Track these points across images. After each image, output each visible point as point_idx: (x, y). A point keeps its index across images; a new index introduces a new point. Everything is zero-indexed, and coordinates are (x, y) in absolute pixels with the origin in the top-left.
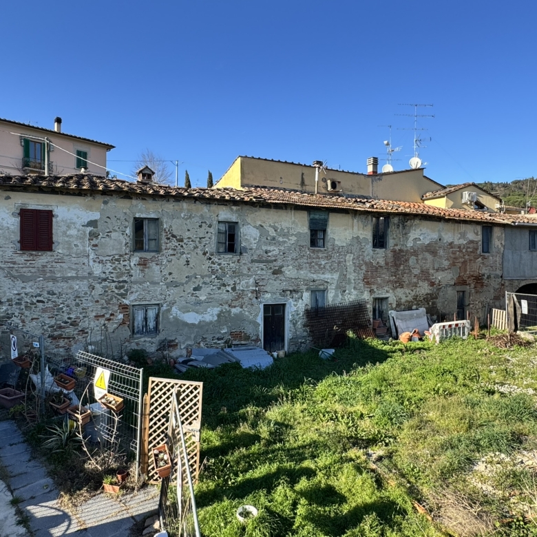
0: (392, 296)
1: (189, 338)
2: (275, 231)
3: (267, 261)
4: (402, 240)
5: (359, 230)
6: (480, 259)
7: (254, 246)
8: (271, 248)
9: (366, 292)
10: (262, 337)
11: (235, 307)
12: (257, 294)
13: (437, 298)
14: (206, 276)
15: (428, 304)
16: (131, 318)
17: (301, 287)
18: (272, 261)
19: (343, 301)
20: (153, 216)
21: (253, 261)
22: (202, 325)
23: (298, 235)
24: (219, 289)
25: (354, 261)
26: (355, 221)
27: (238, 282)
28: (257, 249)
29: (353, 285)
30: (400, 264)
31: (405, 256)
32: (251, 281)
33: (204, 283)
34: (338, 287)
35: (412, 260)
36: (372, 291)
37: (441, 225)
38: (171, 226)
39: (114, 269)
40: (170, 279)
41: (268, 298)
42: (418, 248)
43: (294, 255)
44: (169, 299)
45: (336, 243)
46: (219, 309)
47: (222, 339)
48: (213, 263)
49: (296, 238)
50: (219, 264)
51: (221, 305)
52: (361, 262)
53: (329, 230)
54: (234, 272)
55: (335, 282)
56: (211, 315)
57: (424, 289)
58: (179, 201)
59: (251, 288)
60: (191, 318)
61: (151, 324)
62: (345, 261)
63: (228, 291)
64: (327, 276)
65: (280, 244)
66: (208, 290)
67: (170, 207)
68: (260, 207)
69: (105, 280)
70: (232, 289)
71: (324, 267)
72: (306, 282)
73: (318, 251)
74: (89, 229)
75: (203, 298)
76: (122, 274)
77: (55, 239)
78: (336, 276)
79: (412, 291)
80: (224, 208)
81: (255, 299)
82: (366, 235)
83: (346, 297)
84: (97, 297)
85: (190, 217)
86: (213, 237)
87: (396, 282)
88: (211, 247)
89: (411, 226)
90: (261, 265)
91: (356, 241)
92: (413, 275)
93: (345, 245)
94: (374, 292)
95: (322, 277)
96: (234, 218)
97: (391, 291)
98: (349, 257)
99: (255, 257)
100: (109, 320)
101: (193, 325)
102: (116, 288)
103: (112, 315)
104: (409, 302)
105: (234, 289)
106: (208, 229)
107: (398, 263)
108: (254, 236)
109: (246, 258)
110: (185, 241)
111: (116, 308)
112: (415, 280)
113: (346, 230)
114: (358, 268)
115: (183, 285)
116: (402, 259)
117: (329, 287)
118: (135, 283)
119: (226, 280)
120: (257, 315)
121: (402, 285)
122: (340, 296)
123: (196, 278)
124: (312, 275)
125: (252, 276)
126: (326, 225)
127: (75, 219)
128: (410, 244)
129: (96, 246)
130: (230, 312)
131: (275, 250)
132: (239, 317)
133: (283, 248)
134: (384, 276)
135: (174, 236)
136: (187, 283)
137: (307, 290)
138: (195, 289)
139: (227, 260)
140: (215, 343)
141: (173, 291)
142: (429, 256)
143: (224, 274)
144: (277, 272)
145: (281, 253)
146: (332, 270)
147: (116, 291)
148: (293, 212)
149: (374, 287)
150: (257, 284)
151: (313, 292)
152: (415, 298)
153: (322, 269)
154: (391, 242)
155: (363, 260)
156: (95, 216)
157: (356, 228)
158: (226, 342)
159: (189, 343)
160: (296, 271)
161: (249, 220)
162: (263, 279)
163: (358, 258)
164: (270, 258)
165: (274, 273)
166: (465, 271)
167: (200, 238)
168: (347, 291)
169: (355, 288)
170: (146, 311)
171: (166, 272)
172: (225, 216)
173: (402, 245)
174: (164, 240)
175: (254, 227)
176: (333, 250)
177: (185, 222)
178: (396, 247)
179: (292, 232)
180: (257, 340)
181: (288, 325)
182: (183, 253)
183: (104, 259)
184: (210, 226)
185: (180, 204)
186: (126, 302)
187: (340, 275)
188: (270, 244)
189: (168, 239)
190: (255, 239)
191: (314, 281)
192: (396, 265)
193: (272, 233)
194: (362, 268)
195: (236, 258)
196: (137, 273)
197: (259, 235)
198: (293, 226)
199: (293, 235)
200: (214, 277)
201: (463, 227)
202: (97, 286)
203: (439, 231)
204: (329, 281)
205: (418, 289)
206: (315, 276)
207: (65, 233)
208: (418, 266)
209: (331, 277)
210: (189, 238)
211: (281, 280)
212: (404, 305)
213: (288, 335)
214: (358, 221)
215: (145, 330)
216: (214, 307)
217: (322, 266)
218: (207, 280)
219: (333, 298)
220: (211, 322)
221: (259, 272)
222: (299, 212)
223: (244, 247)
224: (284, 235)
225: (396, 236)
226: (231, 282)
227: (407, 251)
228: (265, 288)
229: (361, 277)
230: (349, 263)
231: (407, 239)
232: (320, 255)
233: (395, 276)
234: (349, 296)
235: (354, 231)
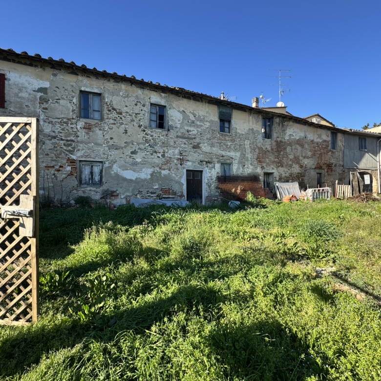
0: (276, 172)
1: (128, 190)
2: (194, 116)
3: (188, 138)
4: (281, 134)
5: (253, 124)
6: (330, 153)
7: (179, 126)
8: (192, 129)
9: (259, 168)
10: (185, 193)
11: (164, 169)
12: (182, 161)
13: (304, 176)
14: (141, 143)
15: (299, 180)
16: (78, 170)
17: (214, 160)
18: (192, 139)
19: (243, 173)
20: (96, 91)
21: (177, 137)
22: (138, 181)
23: (211, 122)
24: (152, 154)
25: (251, 145)
26: (251, 117)
27: (167, 151)
28: (181, 128)
29: (250, 162)
30: (281, 151)
31: (284, 145)
32: (177, 151)
33: (140, 149)
34: (240, 163)
35: (288, 149)
36: (262, 168)
37: (306, 128)
38: (111, 101)
39: (63, 129)
40: (111, 142)
41: (190, 165)
42: (292, 141)
43: (209, 136)
44: (110, 158)
45: (238, 131)
46: (152, 170)
47: (155, 193)
48: (146, 134)
49: (209, 124)
50: (152, 136)
51: (153, 167)
52: (255, 146)
53: (233, 121)
54: (163, 143)
55: (238, 159)
56: (145, 174)
57: (296, 169)
58: (118, 82)
59: (176, 156)
60: (130, 175)
61: (97, 178)
62: (244, 145)
63: (159, 157)
64: (232, 154)
65: (198, 126)
66: (143, 154)
67: (110, 85)
68: (183, 97)
69: (55, 137)
70: (162, 155)
71: (230, 147)
72: (218, 156)
73: (225, 135)
74: (39, 94)
75: (139, 160)
76: (70, 135)
77: (7, 98)
78: (238, 154)
79: (289, 170)
80: (155, 93)
81: (179, 165)
82: (258, 128)
83: (245, 170)
84: (47, 151)
85: (127, 96)
86: (147, 114)
87: (278, 163)
88: (145, 122)
89: (288, 125)
90: (184, 140)
91: (251, 131)
92: (289, 159)
93: (244, 133)
94: (264, 168)
95: (228, 154)
96: (162, 102)
97: (275, 169)
98: (247, 142)
99: (179, 134)
100: (59, 171)
101: (131, 180)
102: (65, 145)
103: (61, 167)
104: (287, 177)
105: (163, 156)
106: (142, 108)
107: (280, 150)
108: (178, 118)
109: (172, 134)
110: (124, 114)
111: (65, 161)
112: (290, 163)
113: (244, 123)
114: (253, 151)
115: (122, 148)
116: (282, 148)
117: (233, 162)
118: (82, 142)
119: (157, 148)
120: (181, 177)
121: (282, 165)
122: (241, 169)
123: (133, 144)
124: (221, 152)
125: (176, 148)
126: (231, 117)
127: (26, 85)
128: (287, 138)
129: (46, 109)
130: (160, 173)
131: (194, 131)
132: (167, 178)
133: (200, 130)
134: (270, 158)
135: (114, 109)
136: (125, 147)
137: (218, 162)
138: (132, 153)
139: (158, 133)
140: (149, 196)
141: (114, 152)
142: (299, 148)
143: (156, 144)
144: (196, 147)
145: (199, 134)
146: (235, 150)
147: (65, 148)
148: (207, 104)
149: (264, 165)
150: (181, 154)
151: (222, 164)
152: (291, 175)
153: (228, 148)
154: (275, 135)
155: (256, 146)
156: (46, 84)
157: (251, 122)
158: (157, 196)
159: (128, 194)
160: (210, 147)
161: (174, 105)
162: (185, 151)
163: (253, 143)
164: (190, 136)
165: (194, 147)
166: (322, 160)
167: (136, 114)
168: (246, 166)
169: (251, 164)
170: (92, 167)
171: (107, 137)
172: (156, 100)
173: (282, 138)
174: (105, 111)
175: (179, 111)
176: (236, 136)
177: (123, 99)
178: (278, 139)
179: (206, 119)
180: (182, 196)
181: (204, 187)
182: (122, 124)
183: (54, 121)
184: (144, 106)
185: (119, 84)
186: (74, 157)
187: (241, 154)
188: (190, 126)
189: (109, 111)
190: (179, 121)
191: (223, 156)
192: (278, 151)
193: (192, 118)
194: (256, 150)
195: (165, 133)
196: (82, 134)
197: (182, 118)
198: (207, 115)
199: (207, 121)
200: (147, 145)
201: (320, 131)
202: (47, 142)
203: (305, 131)
204: (233, 157)
205: (292, 169)
206: (223, 153)
207: (17, 95)
208: (292, 153)
209: (236, 155)
210: (127, 112)
211: (199, 153)
212: (284, 179)
213: (205, 194)
214: (252, 118)
215: (92, 182)
216: (147, 168)
217: (228, 146)
218: (142, 146)
219: (236, 169)
220: (146, 180)
221: (182, 145)
222: (211, 105)
223: (171, 126)
224: (201, 121)
225: (278, 131)
226: (161, 151)
227: (285, 142)
228: (187, 157)
229: (255, 157)
230: (247, 147)
231: (285, 134)
232: (227, 138)
233: (278, 159)
234: (247, 169)
235: (250, 124)
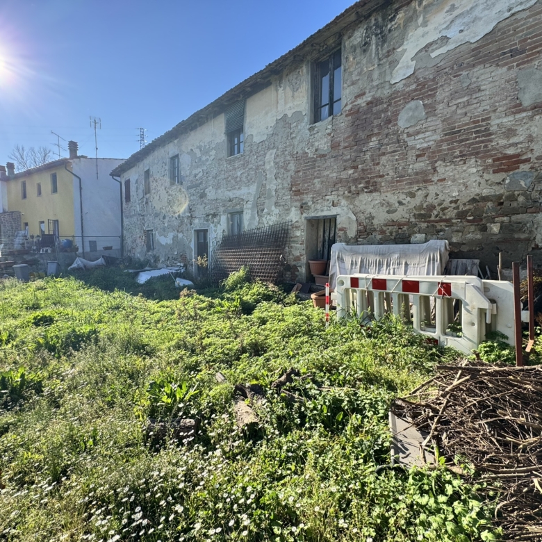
2: (201, 150)
3: (196, 186)
4: (375, 75)
5: (286, 103)
7: (188, 173)
8: (198, 170)
9: (293, 209)
11: (180, 232)
12: (191, 220)
14: (167, 206)
15: (484, 229)
16: (147, 239)
17: (220, 210)
18: (199, 185)
19: (261, 225)
21: (188, 188)
22: (167, 246)
23: (217, 147)
24: (173, 216)
25: (278, 160)
26: (280, 91)
27: (181, 209)
28: (190, 175)
29: (274, 200)
30: (369, 137)
32: (187, 208)
34: (255, 205)
35: (407, 115)
36: (303, 207)
38: (153, 172)
40: (155, 211)
41: (198, 224)
43: (214, 173)
45: (254, 139)
46: (173, 234)
48: (169, 195)
49: (215, 152)
50: (172, 196)
51: (174, 230)
52: (288, 158)
53: (246, 125)
55: (252, 198)
56: (170, 239)
59: (187, 214)
60: (163, 240)
62: (264, 164)
63: (177, 218)
64: (244, 191)
65: (204, 163)
66: (168, 218)
68: (190, 131)
69: (140, 215)
71: (241, 180)
72: (224, 203)
73: (234, 160)
74: (136, 185)
75: (166, 225)
76: (143, 211)
78: (253, 189)
79: (412, 195)
80: (171, 144)
81: (189, 225)
82: (298, 106)
83: (264, 219)
86: (168, 173)
88: (168, 181)
89: (410, 20)
90: (193, 191)
91: (282, 124)
93: (265, 138)
94: (309, 208)
95: (238, 193)
96: (176, 151)
97: (344, 202)
98: (270, 156)
99: (189, 184)
100: (142, 239)
101: (164, 246)
102: (142, 219)
106: (166, 167)
107: (362, 135)
108: (188, 162)
109: (184, 186)
110: (158, 181)
111: (143, 232)
112: (420, 165)
113: (267, 113)
114: (282, 170)
115: (159, 215)
116: (376, 122)
117: (245, 207)
118: (146, 215)
120: (191, 241)
121: (375, 184)
122: (258, 219)
123: (163, 209)
124: (228, 193)
125: (187, 203)
126: (243, 120)
127: (134, 181)
128: (403, 73)
130: (178, 236)
131: (200, 172)
132: (182, 242)
133: (205, 168)
134: (326, 173)
135: (154, 179)
137: (224, 212)
138: (163, 218)
139: (175, 191)
141: (156, 220)
142: (490, 74)
144: (203, 195)
145: (205, 174)
146: (249, 182)
147: (142, 222)
148: (213, 121)
149: (308, 198)
150: (190, 210)
151: (230, 214)
152: (424, 214)
153: (239, 183)
155: (292, 155)
156: (137, 176)
157: (281, 102)
160: (215, 191)
161: (184, 148)
162: (194, 205)
163: (283, 152)
164: (197, 182)
165: (201, 197)
168: (266, 210)
169: (276, 204)
172: (172, 152)
173: (381, 86)
175: (188, 153)
176: (251, 151)
178: (360, 101)
179: (212, 145)
181: (209, 253)
182: (158, 191)
183: (140, 202)
184: (166, 164)
186: (144, 228)
187: (258, 188)
188: (198, 167)
189: (153, 182)
190: (188, 166)
191: (230, 201)
192: (357, 142)
194: (288, 168)
195: (179, 188)
197: (191, 160)
198: (213, 138)
199: (213, 149)
202: (139, 219)
204: (244, 197)
205: (432, 189)
206: (231, 194)
207: (132, 190)
208: (436, 123)
209: (248, 192)
210: (159, 178)
211: (205, 204)
212: (383, 232)
214: (284, 89)
216: (171, 232)
217: (238, 179)
218: (167, 210)
219: (249, 222)
220: (170, 245)
221: (192, 198)
222: (217, 118)
223: (183, 176)
224: (207, 153)
226: (177, 210)
227: (394, 96)
228: (195, 213)
229: (287, 183)
230: (270, 166)
231: (394, 64)
232: (236, 164)
233: (355, 168)
234: (268, 217)
235: (279, 109)
